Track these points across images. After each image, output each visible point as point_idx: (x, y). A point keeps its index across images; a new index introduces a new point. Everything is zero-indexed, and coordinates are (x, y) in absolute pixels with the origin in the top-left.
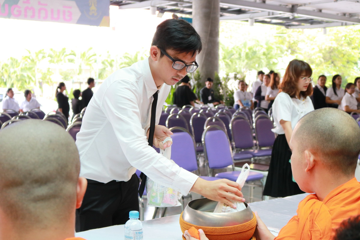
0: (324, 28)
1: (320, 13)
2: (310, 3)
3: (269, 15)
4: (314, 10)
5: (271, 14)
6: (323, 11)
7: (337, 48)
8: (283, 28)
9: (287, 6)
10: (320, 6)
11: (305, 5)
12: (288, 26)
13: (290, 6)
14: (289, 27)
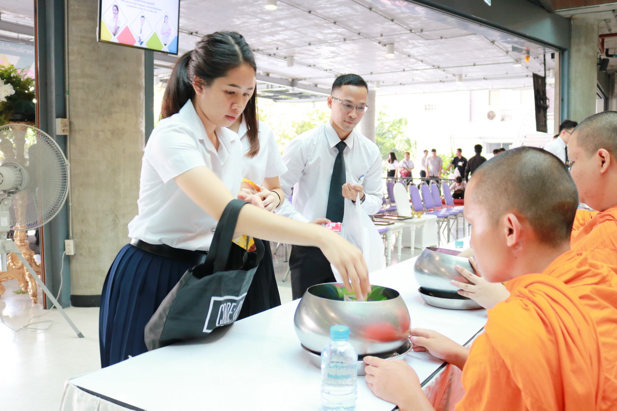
0: (313, 102)
1: (315, 88)
2: (310, 78)
3: (268, 88)
4: (310, 85)
5: (270, 87)
6: (319, 86)
7: (309, 123)
8: (271, 101)
9: (287, 79)
10: (316, 81)
11: (305, 79)
12: (276, 99)
13: (291, 80)
14: (277, 101)
